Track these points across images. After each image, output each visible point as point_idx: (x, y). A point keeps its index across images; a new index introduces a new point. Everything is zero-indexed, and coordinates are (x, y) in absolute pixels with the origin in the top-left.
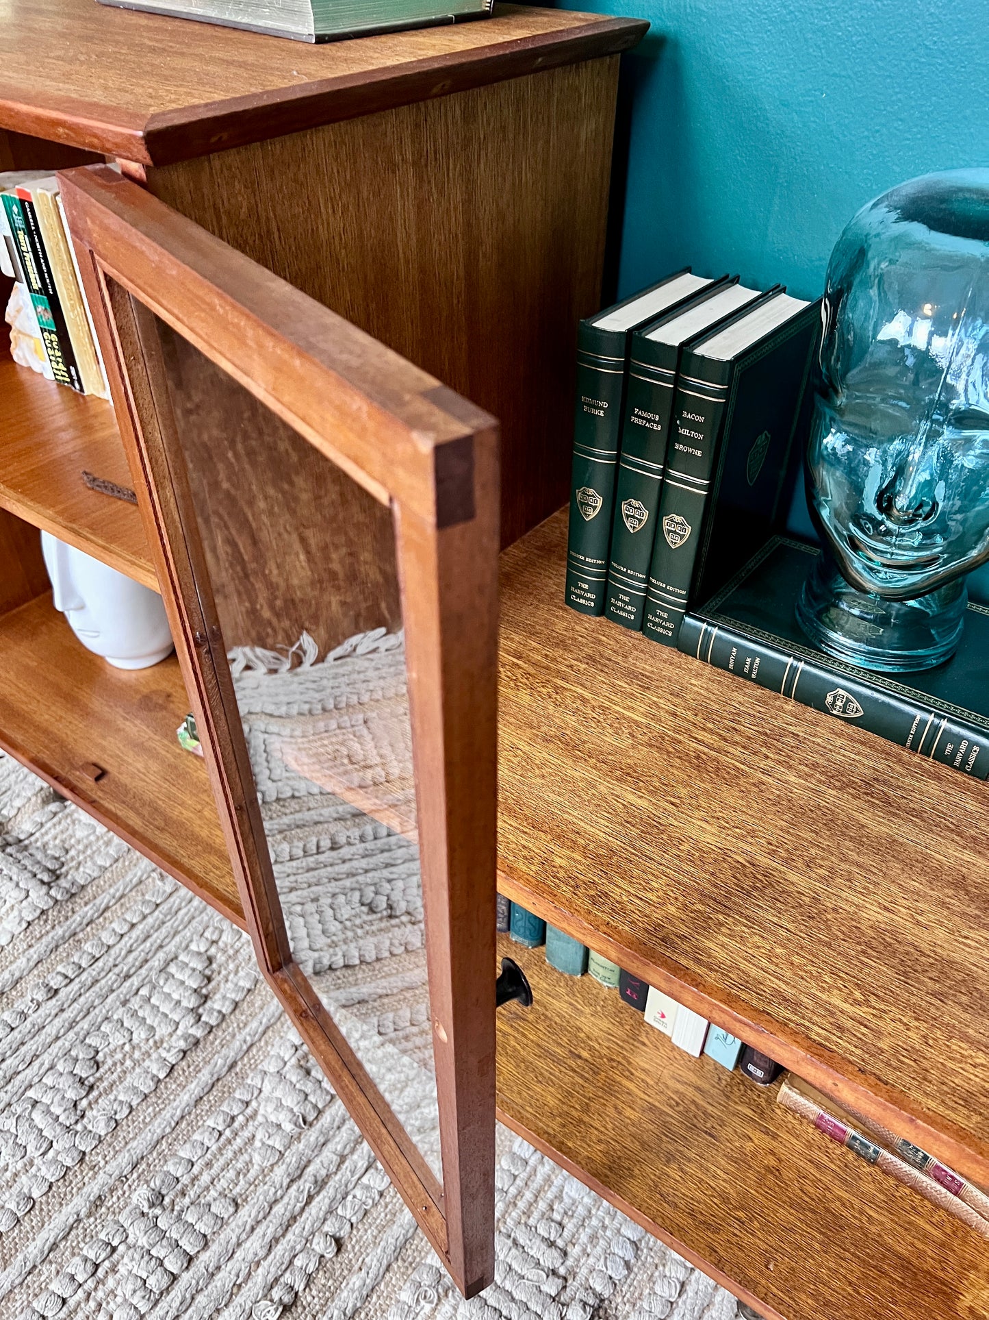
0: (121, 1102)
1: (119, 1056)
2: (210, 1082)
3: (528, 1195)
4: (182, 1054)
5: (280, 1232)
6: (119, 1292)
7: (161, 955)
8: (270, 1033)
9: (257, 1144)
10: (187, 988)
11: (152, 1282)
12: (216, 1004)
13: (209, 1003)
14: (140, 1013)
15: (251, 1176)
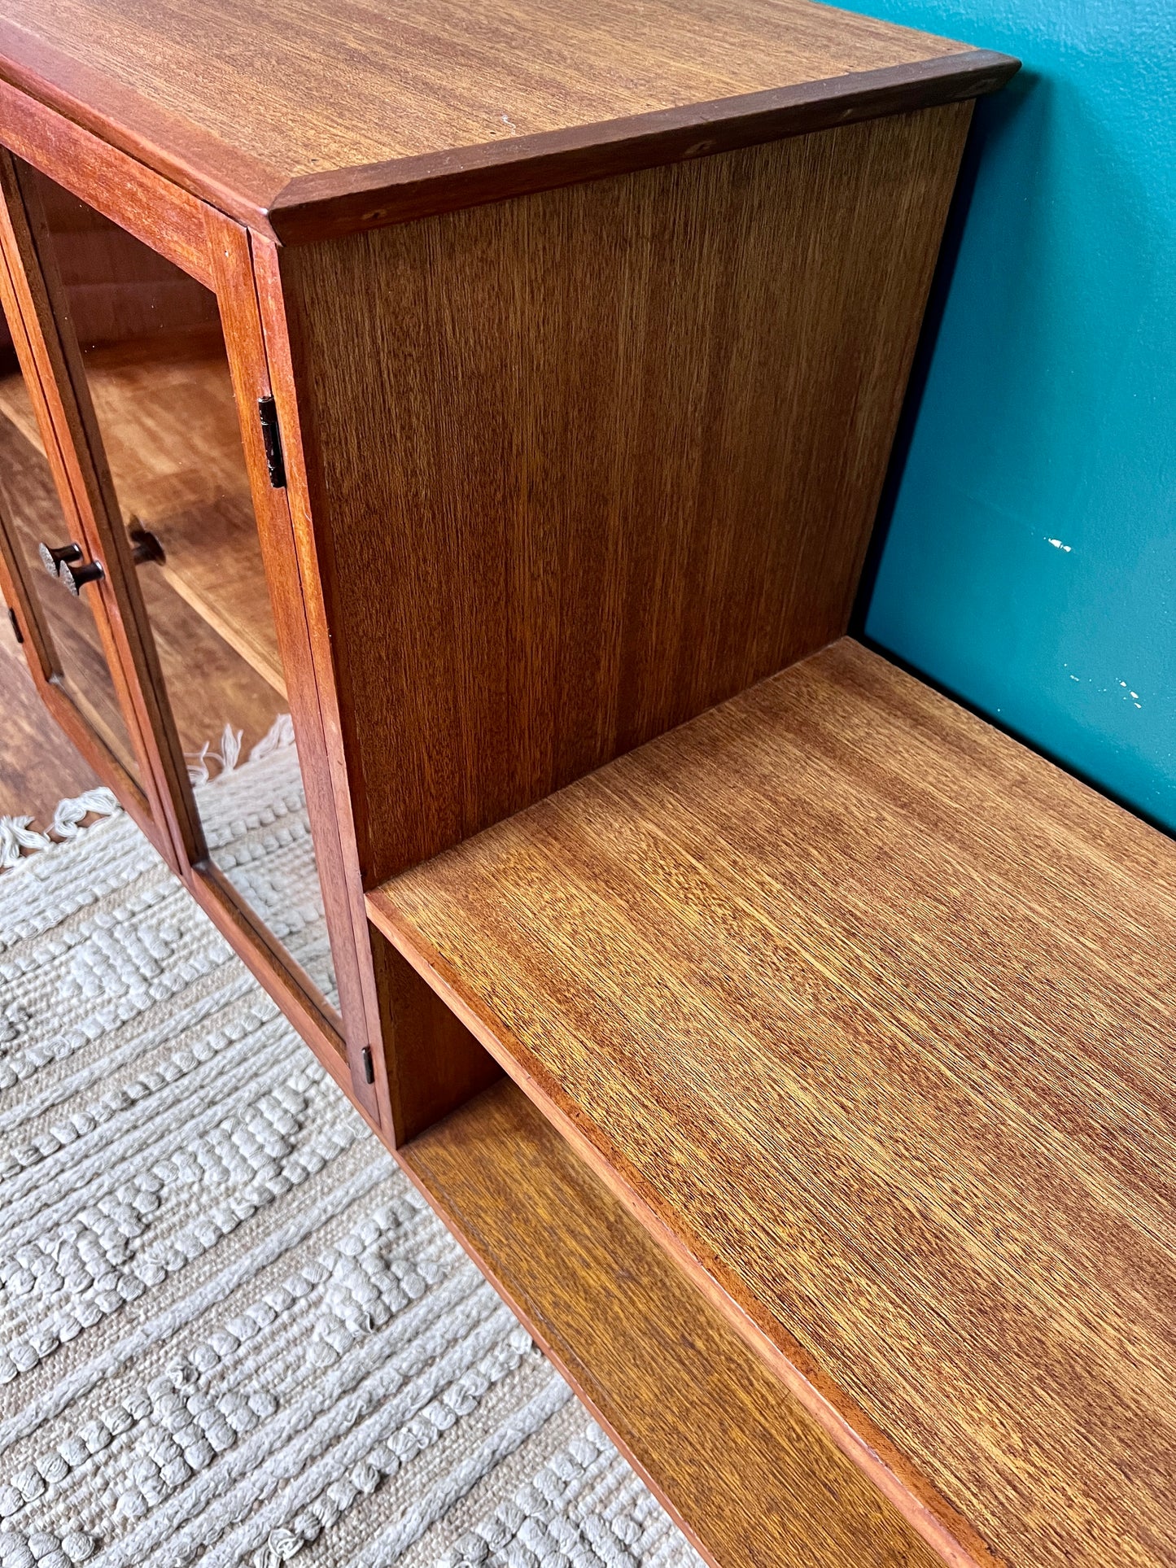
0: (177, 1253)
1: (184, 1196)
2: (277, 1251)
3: (610, 1480)
4: (253, 1210)
5: (318, 1450)
6: (129, 1474)
7: (253, 1086)
8: (355, 1207)
9: (315, 1338)
10: (274, 1132)
11: (167, 1472)
12: (303, 1158)
13: (295, 1156)
14: (218, 1151)
15: (301, 1373)
